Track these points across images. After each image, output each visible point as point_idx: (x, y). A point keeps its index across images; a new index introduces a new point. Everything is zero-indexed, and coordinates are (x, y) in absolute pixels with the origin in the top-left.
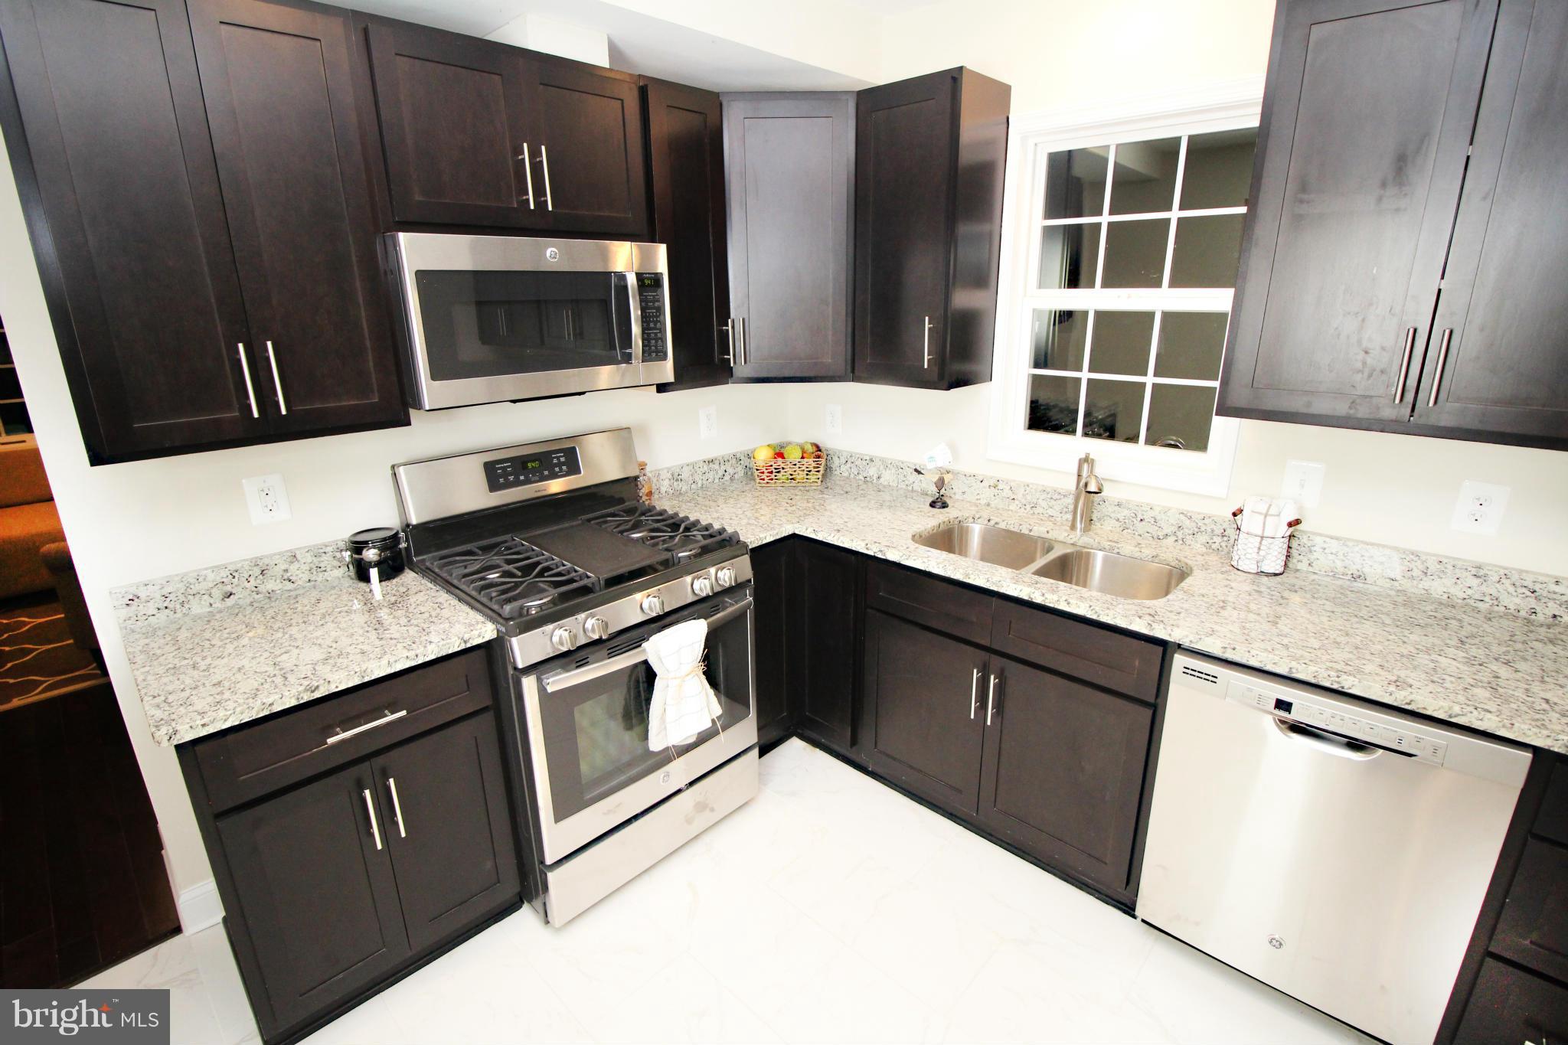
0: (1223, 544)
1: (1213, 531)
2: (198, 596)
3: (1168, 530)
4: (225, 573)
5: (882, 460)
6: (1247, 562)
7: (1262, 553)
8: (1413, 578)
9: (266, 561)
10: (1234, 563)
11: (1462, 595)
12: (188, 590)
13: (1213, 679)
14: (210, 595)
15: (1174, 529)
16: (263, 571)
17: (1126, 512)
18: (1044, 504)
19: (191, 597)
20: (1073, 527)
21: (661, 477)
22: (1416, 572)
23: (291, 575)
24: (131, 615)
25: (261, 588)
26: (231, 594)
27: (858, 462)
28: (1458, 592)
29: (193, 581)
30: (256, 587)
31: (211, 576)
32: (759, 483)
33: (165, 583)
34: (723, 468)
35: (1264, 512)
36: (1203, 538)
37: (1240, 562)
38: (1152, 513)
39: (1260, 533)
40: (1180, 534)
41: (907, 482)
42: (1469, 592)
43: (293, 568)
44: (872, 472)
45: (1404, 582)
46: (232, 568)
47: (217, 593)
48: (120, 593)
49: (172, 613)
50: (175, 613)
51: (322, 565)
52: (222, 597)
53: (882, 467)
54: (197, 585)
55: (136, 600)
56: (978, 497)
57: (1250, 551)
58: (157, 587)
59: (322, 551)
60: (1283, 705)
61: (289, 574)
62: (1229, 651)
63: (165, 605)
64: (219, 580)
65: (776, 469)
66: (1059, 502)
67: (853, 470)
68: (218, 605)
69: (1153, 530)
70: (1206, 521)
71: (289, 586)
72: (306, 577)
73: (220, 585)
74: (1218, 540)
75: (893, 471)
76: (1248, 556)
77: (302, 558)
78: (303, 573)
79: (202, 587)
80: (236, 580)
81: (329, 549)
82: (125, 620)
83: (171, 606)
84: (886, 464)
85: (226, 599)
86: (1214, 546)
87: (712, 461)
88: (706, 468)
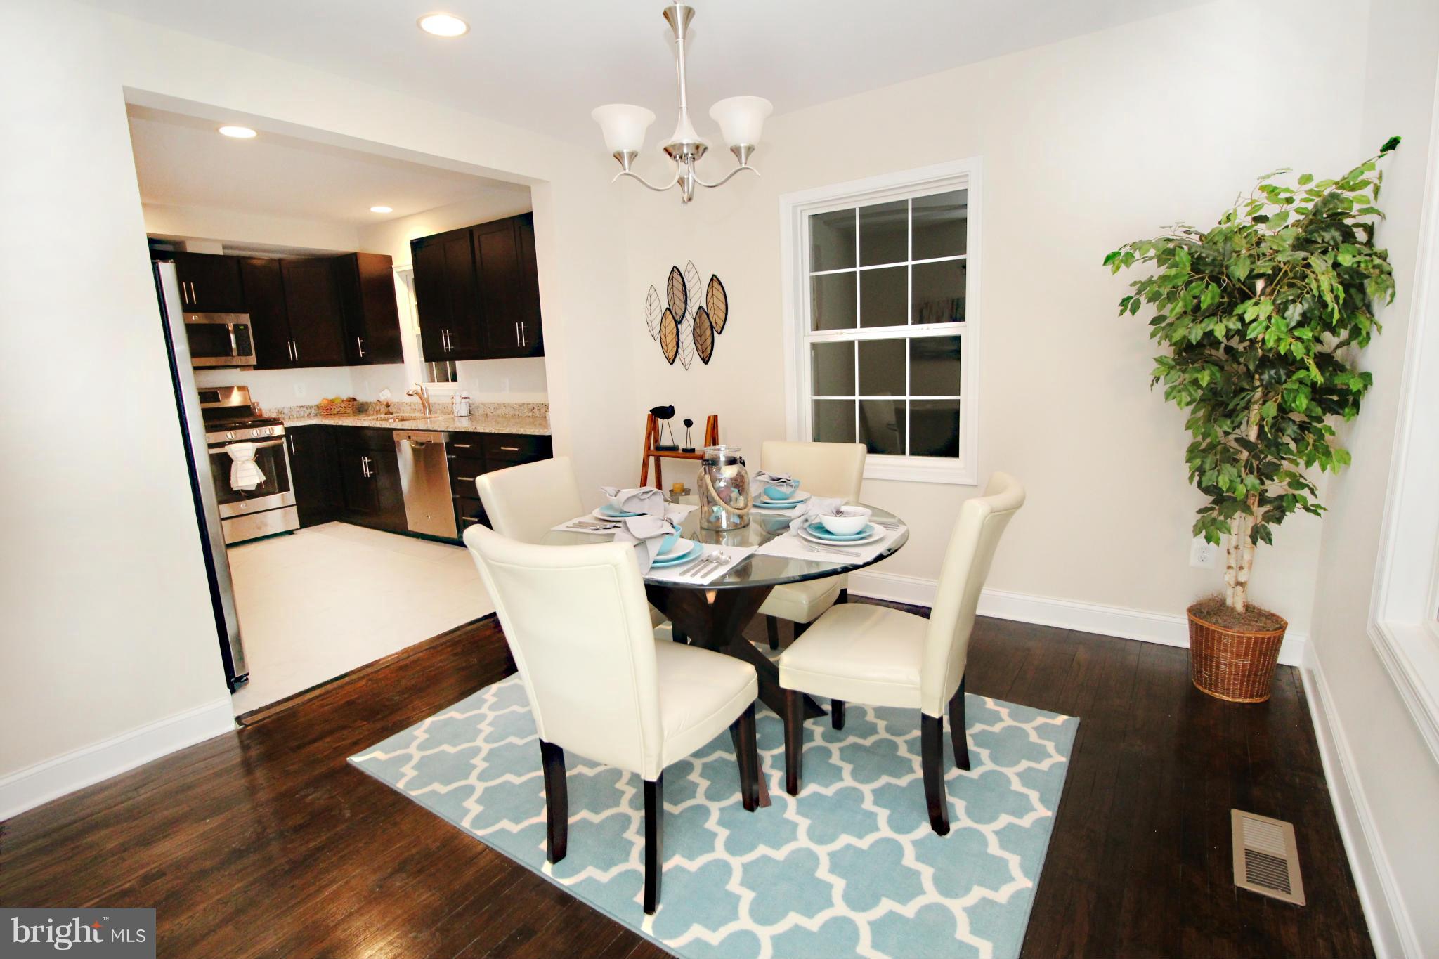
10: (454, 414)
22: (495, 409)
35: (459, 395)
60: (410, 437)
87: (302, 407)
88: (298, 409)
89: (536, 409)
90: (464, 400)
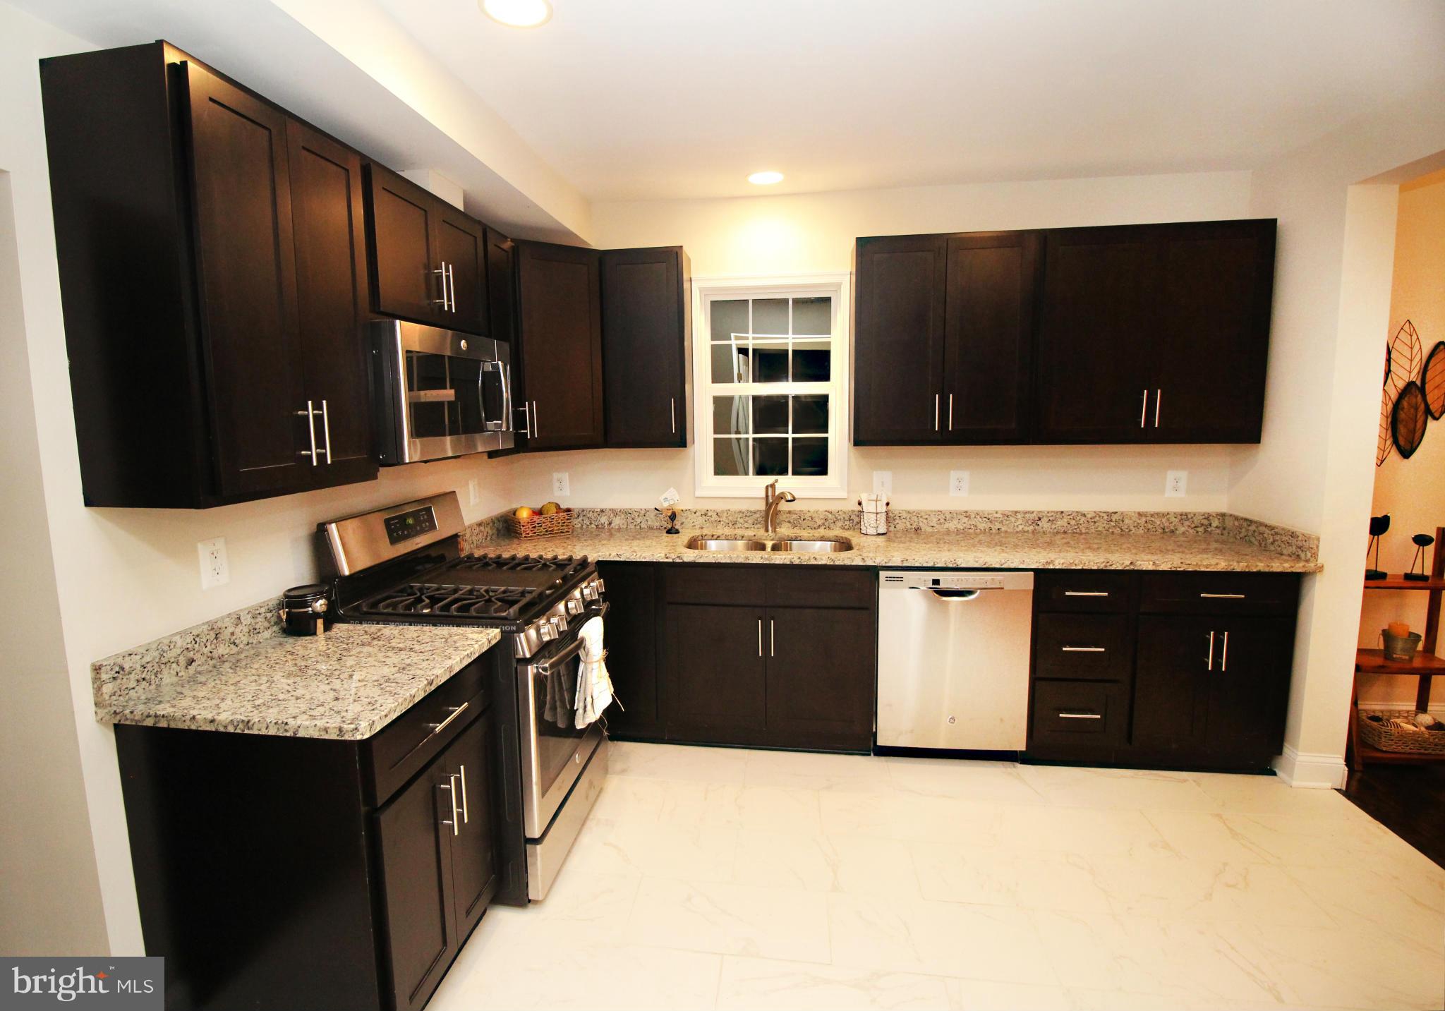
0: (851, 525)
1: (844, 518)
2: (169, 664)
3: (820, 522)
4: (190, 638)
5: (612, 510)
6: (872, 529)
7: (878, 522)
8: (941, 524)
9: (219, 624)
10: (864, 532)
11: (962, 528)
12: (162, 658)
13: (900, 579)
14: (177, 663)
15: (823, 521)
16: (217, 635)
17: (794, 516)
18: (741, 521)
19: (163, 666)
20: (767, 530)
22: (942, 521)
23: (236, 639)
24: (116, 689)
25: (215, 654)
26: (192, 661)
27: (590, 515)
28: (960, 527)
29: (166, 648)
30: (211, 652)
31: (180, 643)
32: (525, 537)
33: (144, 652)
34: (486, 530)
35: (875, 499)
36: (839, 524)
37: (868, 530)
38: (810, 514)
39: (875, 511)
40: (826, 524)
41: (635, 523)
42: (965, 525)
43: (238, 630)
44: (604, 520)
45: (937, 526)
46: (195, 632)
47: (182, 660)
48: (110, 665)
49: (148, 684)
50: (150, 684)
51: (257, 627)
52: (186, 664)
53: (612, 515)
54: (168, 652)
55: (121, 672)
56: (694, 524)
57: (872, 522)
58: (138, 657)
59: (258, 612)
60: (936, 582)
61: (234, 637)
62: (905, 562)
63: (143, 676)
64: (185, 646)
65: (538, 524)
66: (751, 517)
67: (585, 522)
68: (183, 673)
69: (811, 524)
70: (840, 513)
72: (245, 639)
73: (185, 652)
74: (847, 523)
75: (623, 516)
76: (872, 525)
77: (244, 620)
78: (244, 635)
80: (197, 646)
81: (263, 610)
82: (110, 696)
83: (148, 677)
84: (615, 513)
85: (189, 667)
86: (846, 527)
87: (481, 523)
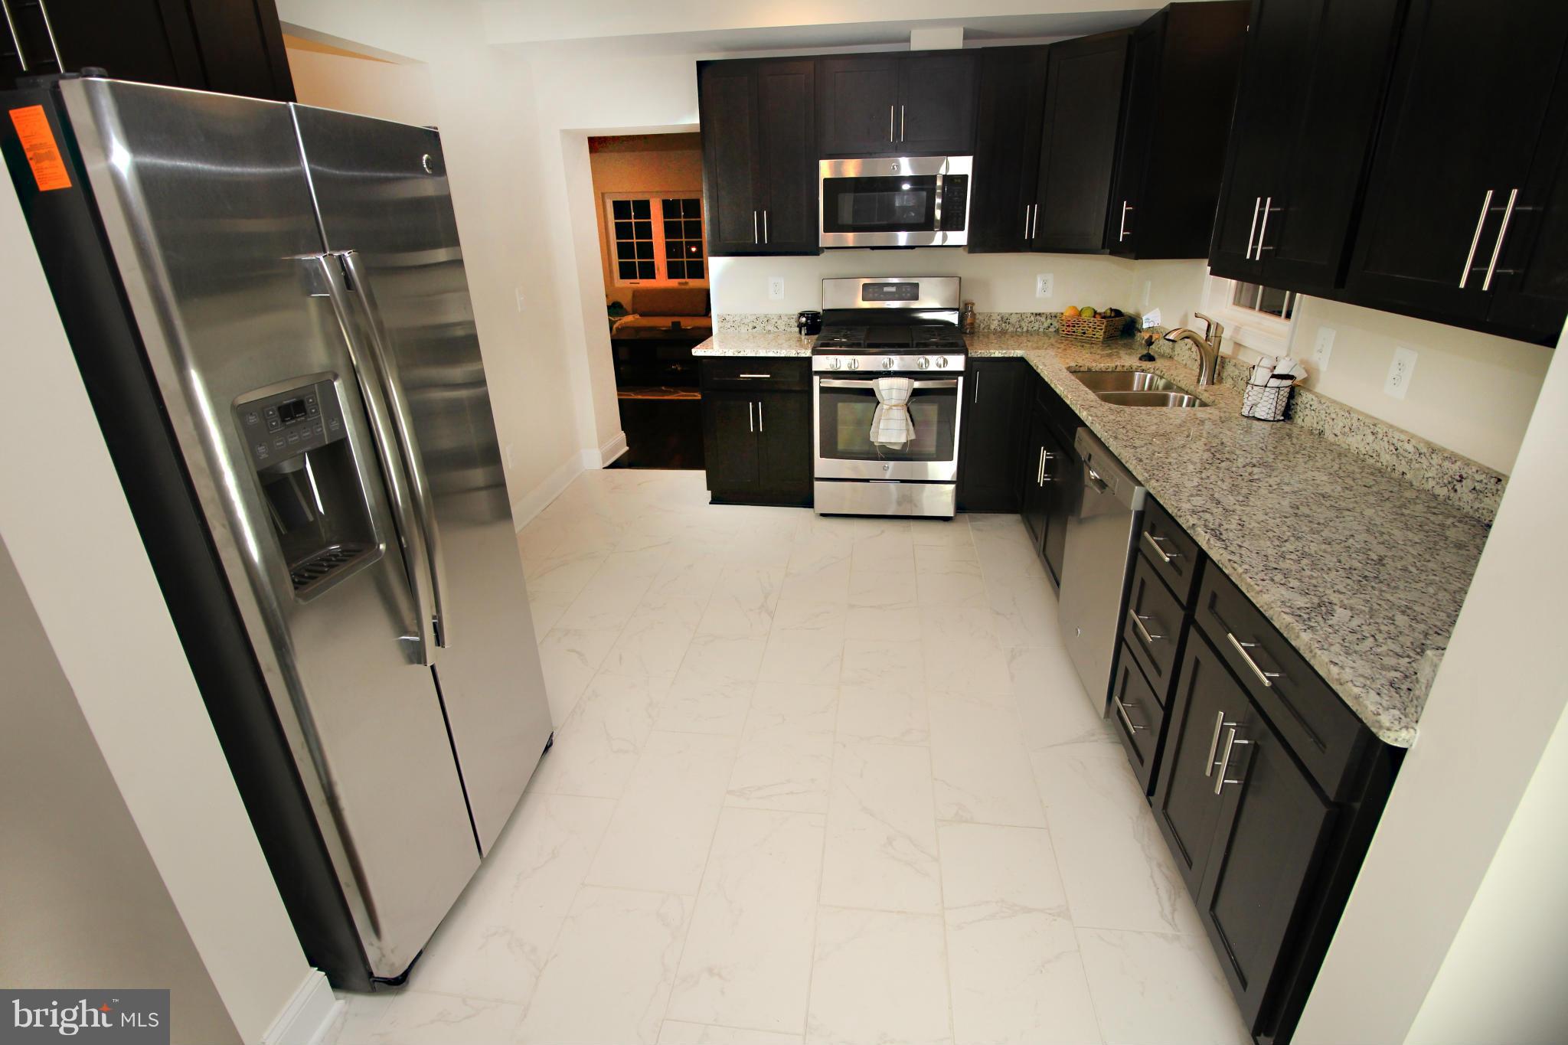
4: (755, 318)
8: (1344, 434)
9: (770, 316)
12: (741, 321)
14: (748, 325)
16: (767, 320)
19: (742, 324)
21: (992, 318)
22: (1347, 429)
24: (722, 326)
25: (766, 328)
26: (755, 327)
29: (743, 318)
30: (764, 327)
31: (750, 318)
33: (735, 316)
34: (1049, 321)
43: (779, 322)
45: (1340, 437)
46: (758, 316)
49: (735, 329)
51: (790, 324)
52: (752, 328)
54: (744, 320)
55: (725, 320)
58: (732, 317)
59: (792, 317)
61: (777, 325)
63: (733, 325)
64: (752, 320)
68: (750, 330)
71: (776, 330)
72: (783, 328)
73: (752, 322)
77: (783, 318)
78: (783, 325)
79: (746, 321)
80: (758, 322)
81: (795, 317)
83: (735, 326)
87: (1040, 314)
88: (1032, 318)
89: (1468, 484)
90: (1274, 382)
